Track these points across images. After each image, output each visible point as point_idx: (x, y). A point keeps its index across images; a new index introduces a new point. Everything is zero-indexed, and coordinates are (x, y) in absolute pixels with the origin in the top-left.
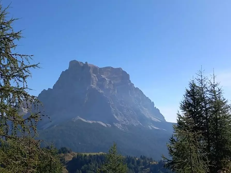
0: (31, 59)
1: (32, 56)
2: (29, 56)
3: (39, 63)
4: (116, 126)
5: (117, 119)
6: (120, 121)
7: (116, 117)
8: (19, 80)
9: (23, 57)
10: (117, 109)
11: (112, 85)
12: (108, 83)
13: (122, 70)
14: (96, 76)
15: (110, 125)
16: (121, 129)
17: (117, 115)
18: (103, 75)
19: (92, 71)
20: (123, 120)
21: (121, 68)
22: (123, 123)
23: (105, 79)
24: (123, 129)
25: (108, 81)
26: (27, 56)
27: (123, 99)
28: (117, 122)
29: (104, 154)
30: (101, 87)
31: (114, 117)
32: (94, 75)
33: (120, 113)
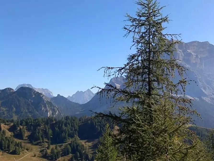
0: (180, 37)
1: (180, 34)
2: (178, 35)
3: (182, 40)
4: (204, 99)
5: (205, 93)
6: (208, 95)
7: (204, 91)
8: (168, 54)
9: (173, 36)
10: (205, 83)
11: (199, 59)
12: (194, 58)
13: (209, 44)
14: (181, 51)
15: (198, 99)
16: (209, 102)
17: (205, 89)
18: (189, 49)
19: (177, 46)
20: (211, 94)
21: (208, 42)
22: (212, 97)
23: (192, 54)
24: (212, 102)
25: (195, 56)
26: (176, 35)
27: (211, 73)
28: (205, 95)
29: (193, 126)
30: (188, 61)
31: (202, 91)
32: (180, 50)
33: (208, 87)
